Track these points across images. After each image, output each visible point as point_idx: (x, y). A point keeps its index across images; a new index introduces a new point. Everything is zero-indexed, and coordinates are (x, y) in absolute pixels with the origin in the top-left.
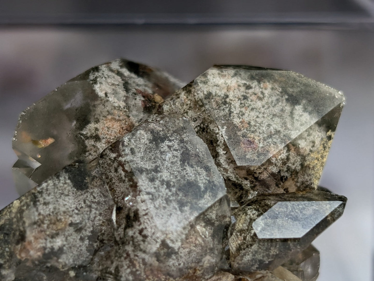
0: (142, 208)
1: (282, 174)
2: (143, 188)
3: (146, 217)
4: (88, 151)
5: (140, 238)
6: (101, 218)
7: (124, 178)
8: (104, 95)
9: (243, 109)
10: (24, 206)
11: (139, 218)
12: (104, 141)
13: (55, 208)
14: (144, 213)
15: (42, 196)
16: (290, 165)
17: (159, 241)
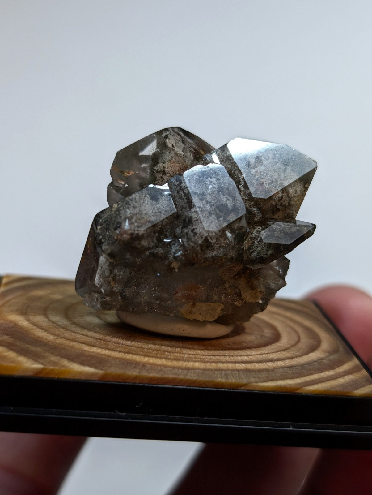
0: (194, 216)
1: (278, 207)
2: (196, 204)
3: (196, 222)
4: (157, 180)
5: (192, 234)
6: (167, 220)
7: (183, 197)
8: (171, 146)
10: (121, 207)
11: (192, 222)
12: (168, 175)
13: (139, 211)
14: (195, 219)
15: (132, 203)
16: (283, 202)
17: (204, 237)
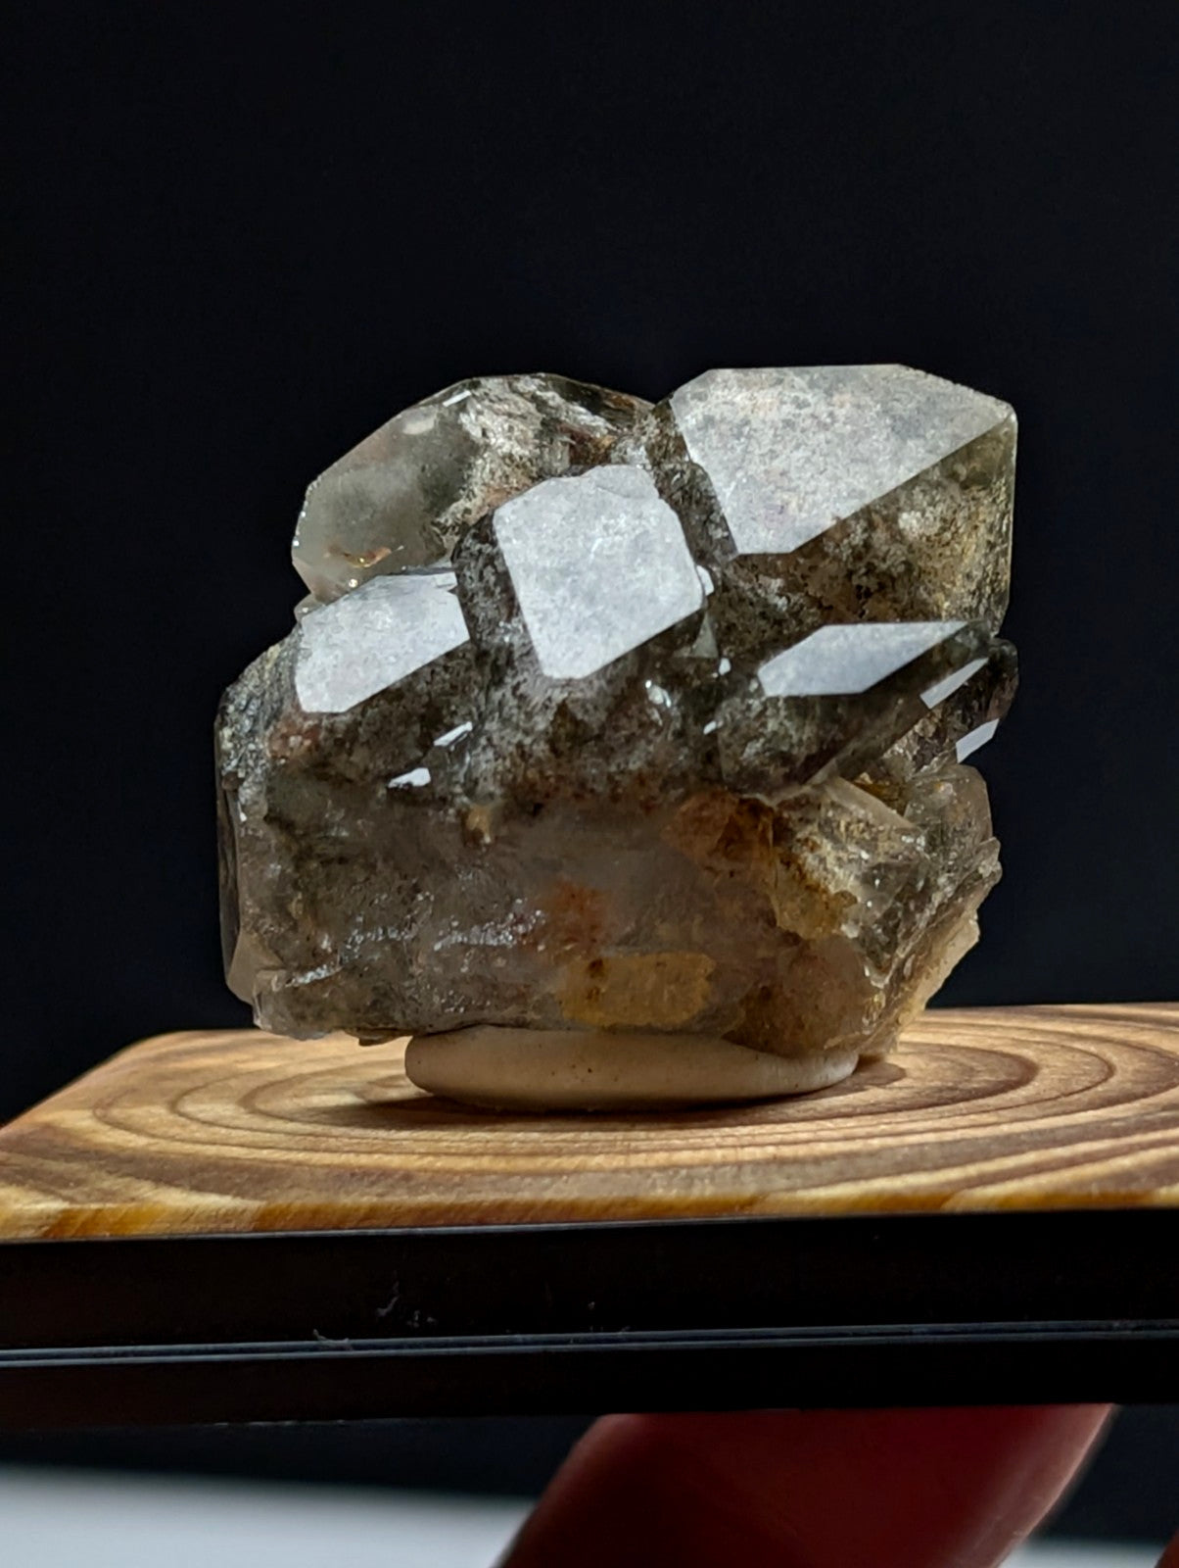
0: (518, 641)
1: (857, 582)
2: (524, 602)
5: (514, 703)
7: (493, 589)
8: (480, 434)
9: (778, 447)
11: (514, 662)
14: (522, 651)
16: (875, 561)
